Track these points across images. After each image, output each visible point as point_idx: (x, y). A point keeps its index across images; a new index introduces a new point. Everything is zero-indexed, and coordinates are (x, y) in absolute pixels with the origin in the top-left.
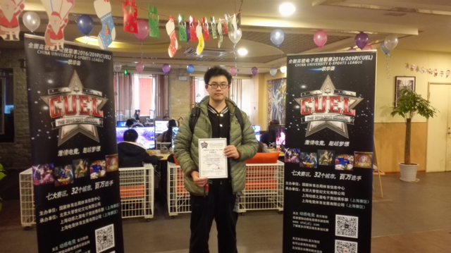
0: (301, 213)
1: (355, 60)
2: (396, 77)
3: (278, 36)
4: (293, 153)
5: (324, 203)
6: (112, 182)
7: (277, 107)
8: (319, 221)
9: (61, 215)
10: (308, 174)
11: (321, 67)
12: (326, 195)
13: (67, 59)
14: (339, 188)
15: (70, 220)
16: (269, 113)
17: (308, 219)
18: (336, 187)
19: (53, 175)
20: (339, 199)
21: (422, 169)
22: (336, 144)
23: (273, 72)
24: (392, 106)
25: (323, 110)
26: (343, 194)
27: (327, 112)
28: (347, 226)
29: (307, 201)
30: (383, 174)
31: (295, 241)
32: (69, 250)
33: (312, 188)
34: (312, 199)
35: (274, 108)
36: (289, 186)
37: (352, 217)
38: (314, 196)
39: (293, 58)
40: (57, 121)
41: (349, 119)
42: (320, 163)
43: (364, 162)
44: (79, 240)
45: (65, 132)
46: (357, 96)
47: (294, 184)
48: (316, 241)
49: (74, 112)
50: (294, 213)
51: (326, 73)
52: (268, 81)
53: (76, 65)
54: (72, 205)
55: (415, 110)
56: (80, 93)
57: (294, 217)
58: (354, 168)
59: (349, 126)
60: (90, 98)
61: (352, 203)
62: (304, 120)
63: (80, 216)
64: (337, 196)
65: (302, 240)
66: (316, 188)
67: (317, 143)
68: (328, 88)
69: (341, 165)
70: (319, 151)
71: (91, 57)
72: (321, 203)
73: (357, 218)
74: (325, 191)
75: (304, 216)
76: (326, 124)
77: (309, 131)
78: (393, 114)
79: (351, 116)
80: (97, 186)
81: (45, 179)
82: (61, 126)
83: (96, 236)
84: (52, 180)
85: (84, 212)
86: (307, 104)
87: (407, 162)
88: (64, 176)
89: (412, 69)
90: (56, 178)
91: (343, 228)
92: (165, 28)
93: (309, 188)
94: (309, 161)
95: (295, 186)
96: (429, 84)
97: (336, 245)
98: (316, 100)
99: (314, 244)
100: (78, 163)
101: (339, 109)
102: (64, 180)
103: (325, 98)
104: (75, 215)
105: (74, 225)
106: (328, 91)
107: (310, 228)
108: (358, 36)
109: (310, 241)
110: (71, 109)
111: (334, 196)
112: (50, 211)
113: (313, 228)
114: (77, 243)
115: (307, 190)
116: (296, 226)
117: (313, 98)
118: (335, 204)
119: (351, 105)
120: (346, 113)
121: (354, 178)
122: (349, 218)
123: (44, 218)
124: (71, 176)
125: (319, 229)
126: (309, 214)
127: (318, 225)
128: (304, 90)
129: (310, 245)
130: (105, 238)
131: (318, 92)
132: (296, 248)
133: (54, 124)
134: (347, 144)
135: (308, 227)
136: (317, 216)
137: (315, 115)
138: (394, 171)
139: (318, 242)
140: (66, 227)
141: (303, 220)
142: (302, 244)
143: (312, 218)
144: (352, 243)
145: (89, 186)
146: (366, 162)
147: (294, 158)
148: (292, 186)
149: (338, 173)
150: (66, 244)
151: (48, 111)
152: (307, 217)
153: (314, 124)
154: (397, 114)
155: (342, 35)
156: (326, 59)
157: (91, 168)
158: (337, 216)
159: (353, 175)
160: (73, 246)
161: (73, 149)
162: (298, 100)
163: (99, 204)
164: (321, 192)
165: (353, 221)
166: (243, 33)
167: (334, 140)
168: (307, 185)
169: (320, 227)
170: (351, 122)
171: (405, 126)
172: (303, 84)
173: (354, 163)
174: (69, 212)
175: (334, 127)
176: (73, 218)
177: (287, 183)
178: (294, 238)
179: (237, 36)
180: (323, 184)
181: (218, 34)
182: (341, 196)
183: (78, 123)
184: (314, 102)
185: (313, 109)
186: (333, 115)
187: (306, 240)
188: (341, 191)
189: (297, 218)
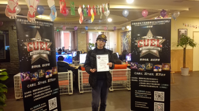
0: (139, 91)
1: (162, 23)
2: (179, 29)
3: (126, 13)
4: (134, 64)
5: (149, 86)
6: (55, 79)
7: (125, 44)
8: (147, 94)
9: (34, 94)
10: (141, 74)
11: (146, 26)
12: (150, 83)
13: (34, 26)
14: (156, 79)
15: (37, 96)
16: (122, 47)
17: (142, 93)
18: (154, 79)
19: (30, 76)
20: (156, 84)
21: (191, 70)
22: (154, 60)
23: (123, 28)
24: (177, 42)
25: (148, 45)
26: (157, 82)
27: (149, 46)
28: (159, 96)
29: (141, 85)
30: (174, 72)
31: (136, 103)
32: (37, 109)
33: (143, 80)
34: (144, 85)
35: (124, 44)
36: (133, 79)
37: (162, 92)
38: (144, 83)
39: (134, 22)
40: (30, 53)
41: (159, 49)
42: (147, 69)
43: (166, 68)
44: (41, 105)
45: (34, 58)
46: (163, 38)
47: (135, 78)
48: (145, 103)
49: (38, 49)
50: (136, 91)
51: (149, 29)
52: (121, 33)
53: (38, 28)
54: (38, 89)
55: (188, 44)
56: (40, 40)
57: (136, 93)
58: (162, 70)
59: (159, 52)
60: (44, 42)
61: (161, 86)
62: (139, 49)
63: (42, 94)
64: (155, 83)
65: (139, 102)
66: (145, 80)
67: (145, 60)
68: (150, 35)
69: (156, 69)
70: (146, 63)
71: (44, 24)
72: (147, 86)
73: (164, 92)
74: (149, 81)
75: (140, 92)
76: (149, 51)
77: (141, 54)
78: (178, 46)
79: (161, 47)
80: (49, 81)
81: (26, 78)
82: (33, 55)
83: (49, 103)
84: (29, 79)
85: (44, 92)
86: (140, 42)
87: (184, 67)
88: (35, 77)
89: (186, 26)
90: (31, 78)
91: (158, 97)
92: (77, 10)
93: (142, 80)
94: (142, 68)
95: (136, 79)
96: (193, 32)
97: (155, 105)
98: (145, 41)
99: (145, 104)
100: (40, 71)
101: (155, 44)
102: (34, 79)
103: (148, 40)
104: (40, 94)
105: (39, 98)
106: (150, 36)
107: (143, 97)
108: (162, 11)
109: (143, 103)
110: (36, 48)
111: (153, 83)
112: (29, 92)
113: (144, 97)
114: (41, 106)
115: (141, 81)
116: (137, 96)
117: (143, 40)
118: (154, 87)
119: (160, 43)
120: (158, 46)
121: (162, 75)
122: (160, 92)
123: (26, 96)
124: (37, 77)
125: (147, 98)
126: (142, 91)
127: (146, 96)
128: (139, 36)
129: (143, 105)
130: (53, 103)
131: (145, 37)
132: (137, 106)
133: (29, 54)
134: (159, 60)
135: (142, 97)
136: (146, 92)
137: (144, 48)
138: (178, 71)
139: (147, 103)
140: (36, 99)
141: (139, 94)
142: (139, 104)
143: (144, 93)
144: (162, 103)
145: (45, 81)
146: (168, 68)
147: (135, 66)
148: (134, 79)
149: (155, 73)
150: (36, 107)
151: (27, 49)
152: (141, 92)
153: (144, 51)
154: (180, 46)
155: (154, 11)
156: (148, 22)
157: (46, 73)
158: (155, 92)
159: (162, 73)
160: (39, 107)
161: (38, 65)
162: (136, 41)
163: (50, 89)
164: (147, 81)
165: (162, 94)
166: (110, 11)
167: (153, 58)
168: (141, 78)
169: (147, 97)
170: (161, 50)
171: (183, 51)
172: (139, 34)
173: (162, 68)
174: (37, 93)
175: (153, 52)
176: (39, 95)
177: (132, 78)
178: (136, 102)
179: (108, 13)
180: (148, 78)
181: (100, 13)
182: (157, 83)
183: (40, 53)
184: (143, 42)
185: (143, 45)
186: (152, 47)
187: (141, 103)
188: (156, 81)
189: (137, 93)
